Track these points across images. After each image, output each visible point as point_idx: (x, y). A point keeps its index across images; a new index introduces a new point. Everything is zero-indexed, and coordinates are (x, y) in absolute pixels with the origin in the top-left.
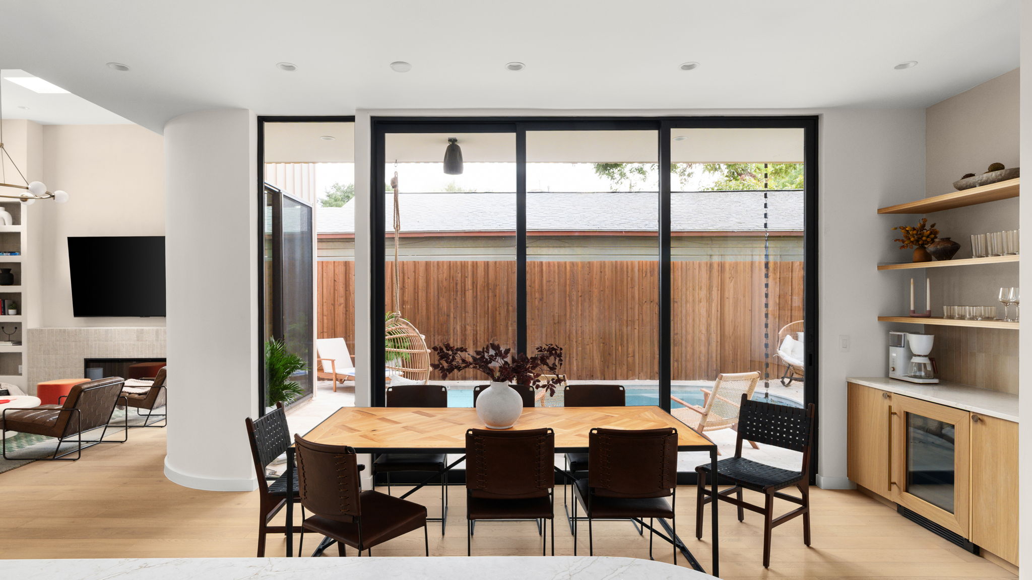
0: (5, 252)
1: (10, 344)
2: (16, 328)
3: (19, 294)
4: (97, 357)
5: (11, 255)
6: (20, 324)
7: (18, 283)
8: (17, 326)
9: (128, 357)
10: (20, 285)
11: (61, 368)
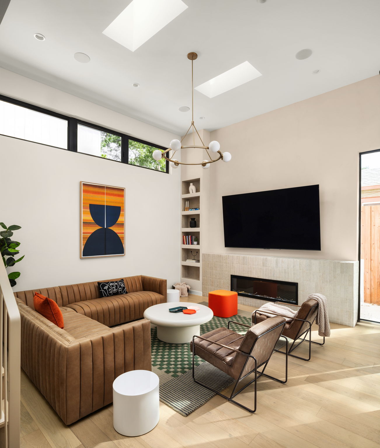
0: (193, 209)
1: (194, 261)
2: (197, 252)
3: (198, 233)
4: (238, 275)
5: (195, 210)
6: (199, 250)
7: (198, 226)
8: (197, 251)
9: (257, 277)
10: (199, 227)
11: (218, 279)
